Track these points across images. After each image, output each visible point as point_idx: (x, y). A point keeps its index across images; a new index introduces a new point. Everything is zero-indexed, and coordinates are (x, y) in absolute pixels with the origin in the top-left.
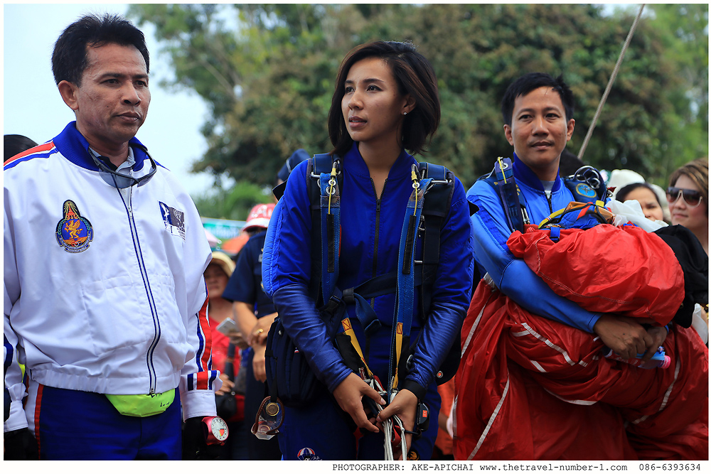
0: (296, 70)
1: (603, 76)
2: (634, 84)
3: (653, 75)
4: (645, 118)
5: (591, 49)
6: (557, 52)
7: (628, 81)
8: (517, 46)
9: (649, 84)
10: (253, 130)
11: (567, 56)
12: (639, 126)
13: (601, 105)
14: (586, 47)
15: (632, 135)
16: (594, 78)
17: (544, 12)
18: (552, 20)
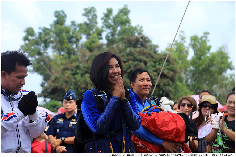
0: (69, 67)
1: (158, 70)
2: (167, 73)
3: (172, 70)
4: (171, 82)
5: (155, 62)
6: (145, 63)
7: (166, 72)
8: (134, 61)
9: (171, 73)
10: (57, 84)
11: (148, 64)
12: (169, 85)
13: (158, 79)
14: (153, 62)
15: (167, 87)
16: (156, 71)
17: (142, 52)
18: (144, 54)
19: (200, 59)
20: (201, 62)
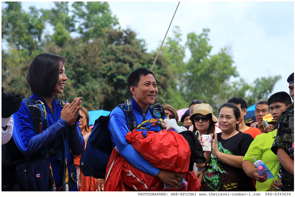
2: (158, 78)
6: (131, 65)
8: (116, 62)
9: (163, 78)
14: (141, 63)
17: (126, 50)
18: (129, 53)
19: (198, 62)
20: (200, 66)
